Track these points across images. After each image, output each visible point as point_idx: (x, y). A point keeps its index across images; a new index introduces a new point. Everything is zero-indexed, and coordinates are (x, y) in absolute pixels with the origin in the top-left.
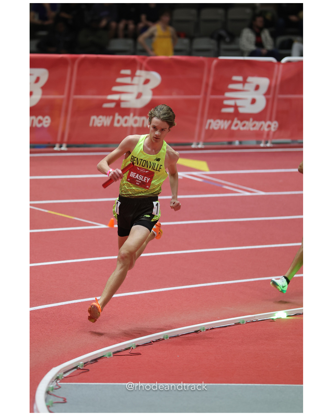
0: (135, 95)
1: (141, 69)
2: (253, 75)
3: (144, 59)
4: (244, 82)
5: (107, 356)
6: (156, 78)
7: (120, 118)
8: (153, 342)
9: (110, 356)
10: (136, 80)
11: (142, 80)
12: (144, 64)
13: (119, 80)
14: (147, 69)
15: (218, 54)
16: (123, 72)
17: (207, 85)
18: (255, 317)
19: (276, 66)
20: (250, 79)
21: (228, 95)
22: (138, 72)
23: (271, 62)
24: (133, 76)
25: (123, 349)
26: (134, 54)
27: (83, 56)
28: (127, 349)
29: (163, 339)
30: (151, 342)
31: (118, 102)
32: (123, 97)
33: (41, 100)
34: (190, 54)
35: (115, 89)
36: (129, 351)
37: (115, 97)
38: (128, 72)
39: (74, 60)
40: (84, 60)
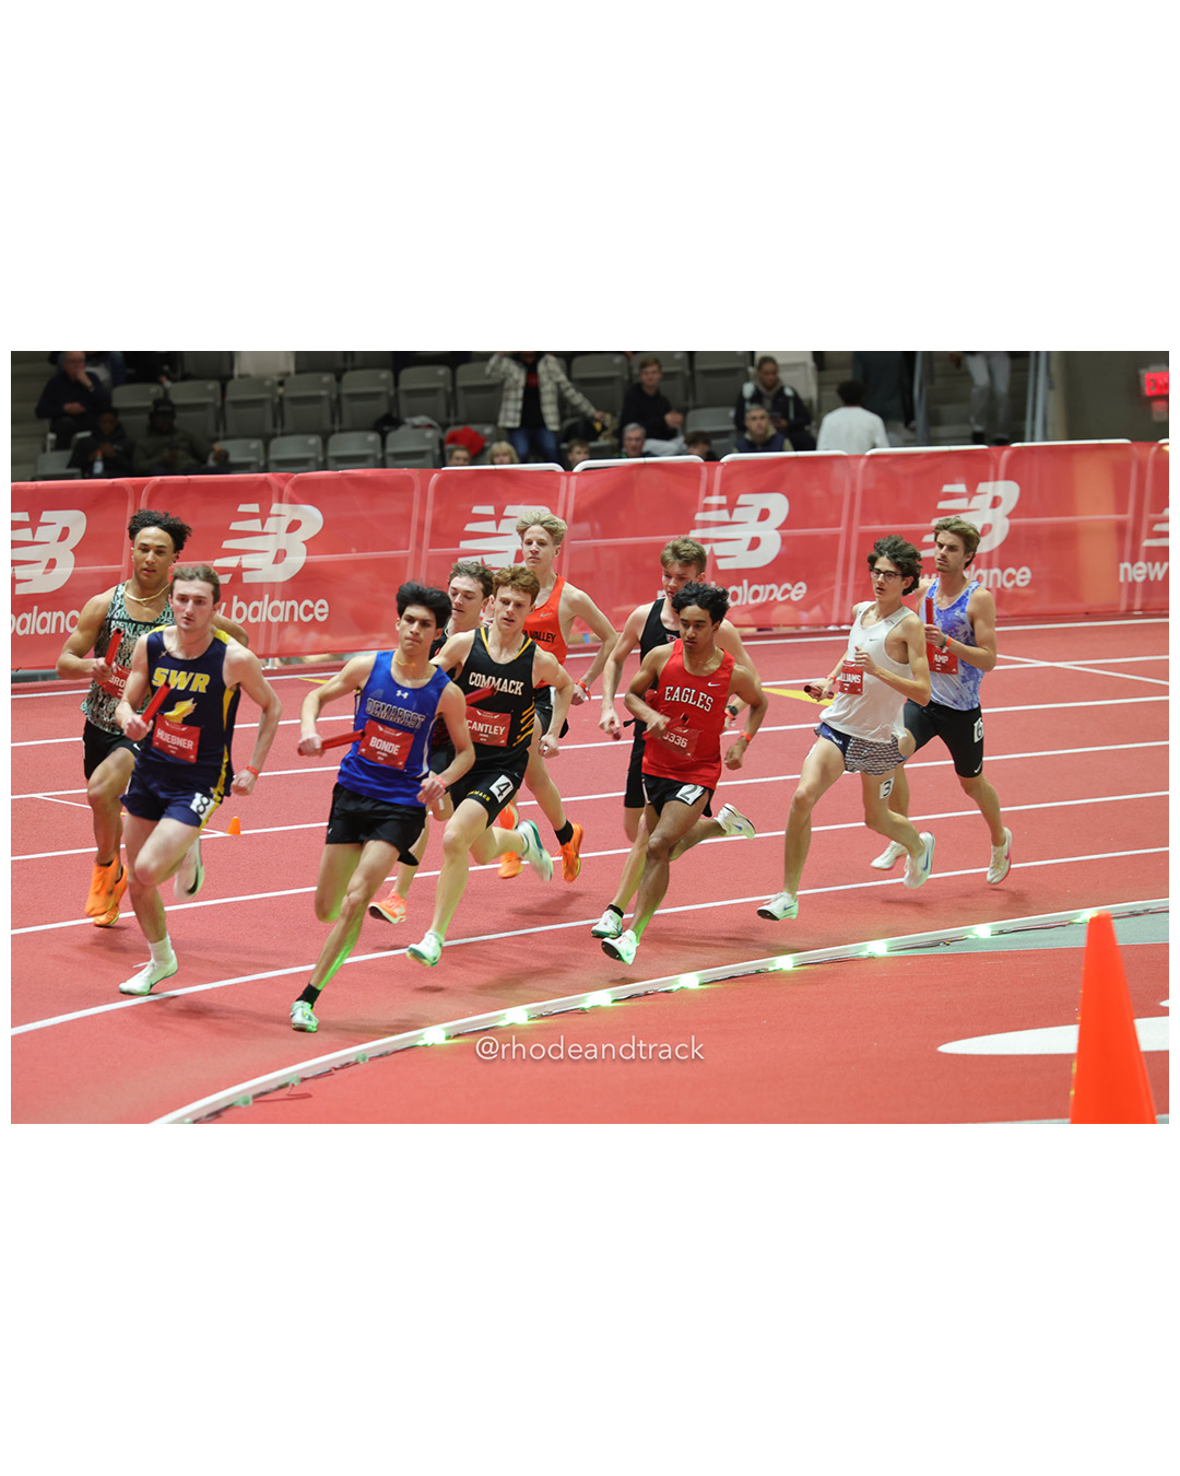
0: (271, 556)
1: (280, 501)
2: (515, 502)
3: (286, 479)
4: (498, 517)
5: (240, 1103)
6: (312, 518)
7: (242, 604)
8: (336, 1069)
9: (246, 1102)
10: (271, 524)
11: (285, 523)
12: (287, 489)
13: (235, 526)
14: (292, 501)
15: (442, 461)
16: (243, 508)
17: (421, 526)
18: (545, 1006)
19: (564, 479)
20: (509, 510)
21: (465, 545)
22: (275, 508)
23: (551, 472)
24: (264, 515)
25: (274, 1086)
26: (265, 469)
27: (158, 478)
28: (281, 1087)
29: (356, 1063)
30: (330, 1071)
31: (237, 573)
32: (247, 561)
33: (73, 577)
34: (383, 464)
35: (228, 544)
36: (287, 1090)
37: (231, 562)
38: (254, 508)
39: (138, 489)
40: (158, 488)
